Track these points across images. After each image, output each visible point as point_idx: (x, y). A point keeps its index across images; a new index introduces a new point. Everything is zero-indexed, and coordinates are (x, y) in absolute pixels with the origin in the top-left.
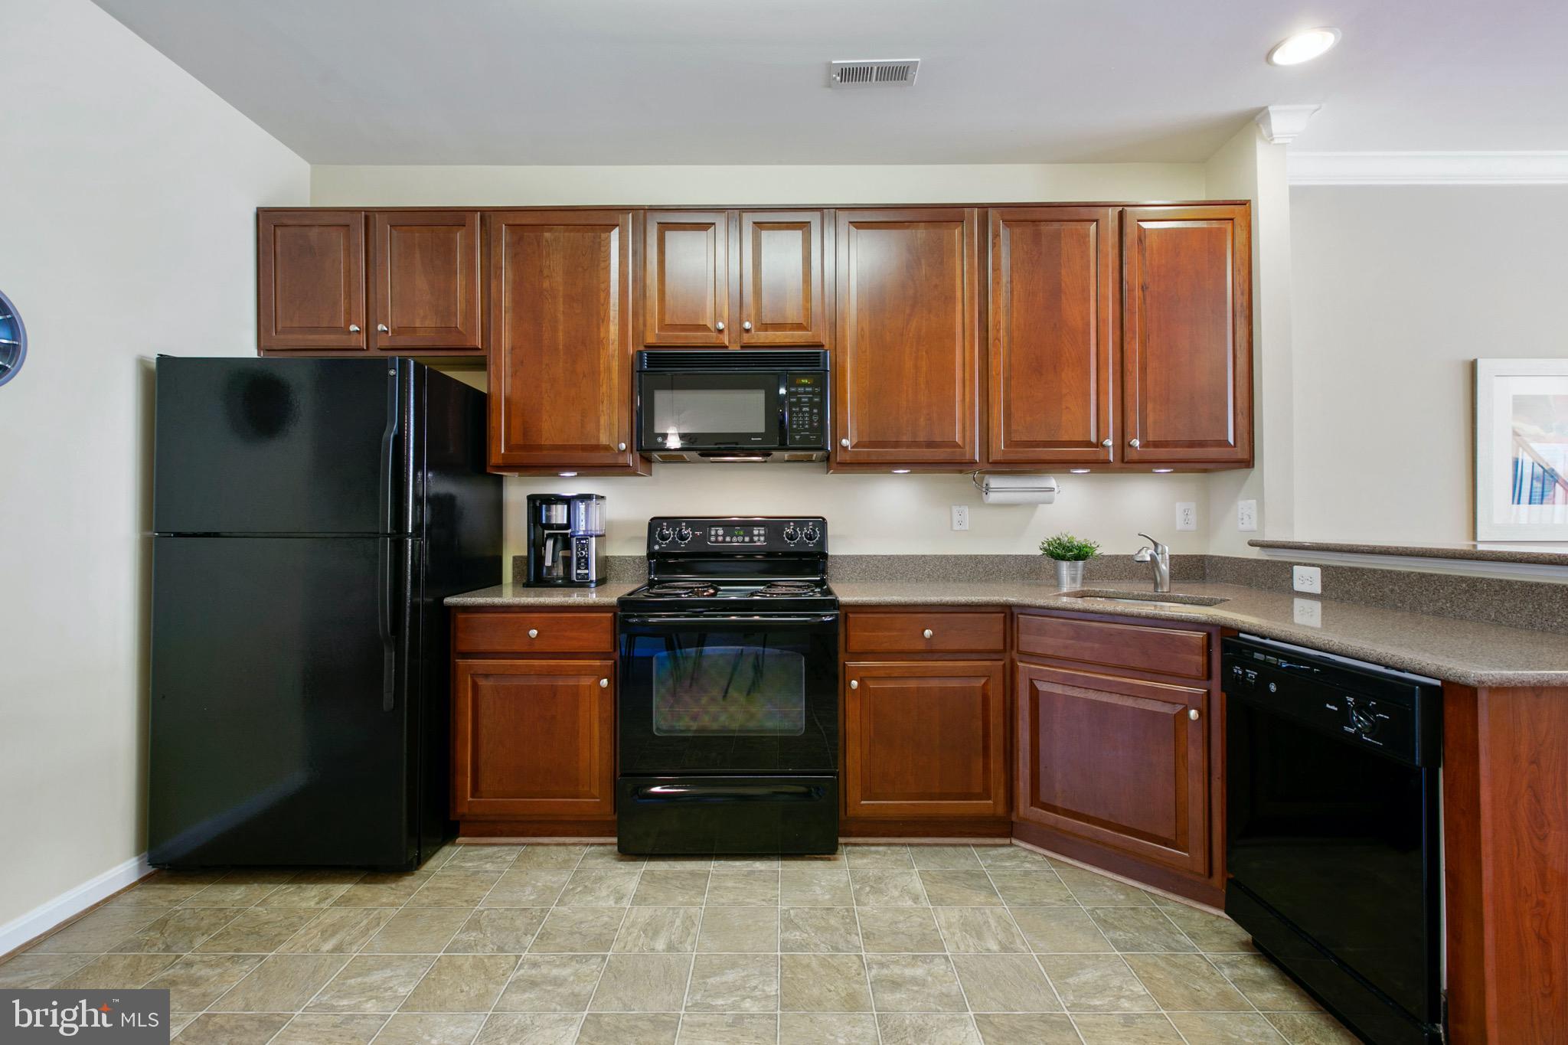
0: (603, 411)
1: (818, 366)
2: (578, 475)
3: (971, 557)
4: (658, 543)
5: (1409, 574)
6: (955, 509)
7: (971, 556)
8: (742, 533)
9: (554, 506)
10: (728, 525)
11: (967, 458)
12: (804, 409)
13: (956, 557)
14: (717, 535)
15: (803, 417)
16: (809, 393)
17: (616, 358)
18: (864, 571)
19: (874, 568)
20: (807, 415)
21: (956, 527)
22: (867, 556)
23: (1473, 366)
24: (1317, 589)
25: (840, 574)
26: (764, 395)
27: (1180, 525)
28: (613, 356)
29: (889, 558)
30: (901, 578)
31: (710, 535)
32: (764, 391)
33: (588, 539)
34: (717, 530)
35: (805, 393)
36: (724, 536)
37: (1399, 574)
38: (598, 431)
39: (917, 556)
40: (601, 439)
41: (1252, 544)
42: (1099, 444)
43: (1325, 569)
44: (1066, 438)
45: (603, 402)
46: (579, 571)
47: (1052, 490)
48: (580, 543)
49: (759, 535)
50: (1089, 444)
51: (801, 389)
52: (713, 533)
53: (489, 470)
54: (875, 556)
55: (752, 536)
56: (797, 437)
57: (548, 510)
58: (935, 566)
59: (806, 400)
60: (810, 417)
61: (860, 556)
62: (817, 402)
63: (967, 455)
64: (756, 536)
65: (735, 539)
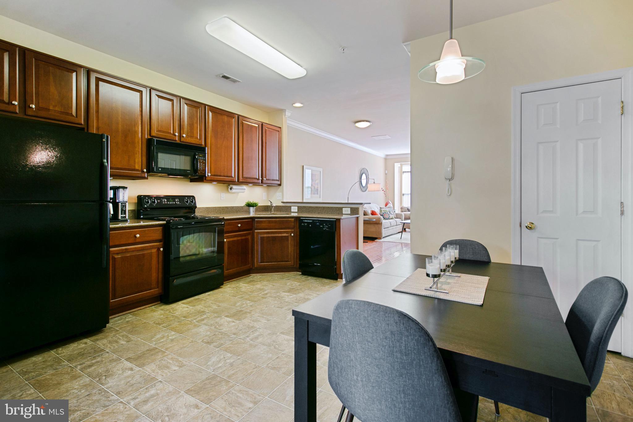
0: (136, 157)
4: (146, 205)
5: (314, 207)
6: (222, 194)
8: (172, 201)
10: (168, 197)
14: (165, 202)
16: (203, 159)
17: (141, 139)
21: (222, 199)
23: (303, 167)
24: (297, 211)
27: (264, 199)
28: (139, 138)
31: (163, 202)
33: (126, 203)
35: (201, 159)
36: (167, 202)
37: (312, 207)
38: (135, 163)
39: (214, 207)
41: (282, 202)
42: (258, 179)
43: (298, 207)
44: (249, 176)
45: (136, 154)
46: (122, 216)
47: (245, 189)
48: (122, 205)
49: (178, 201)
52: (163, 201)
55: (175, 202)
64: (177, 202)
65: (170, 203)
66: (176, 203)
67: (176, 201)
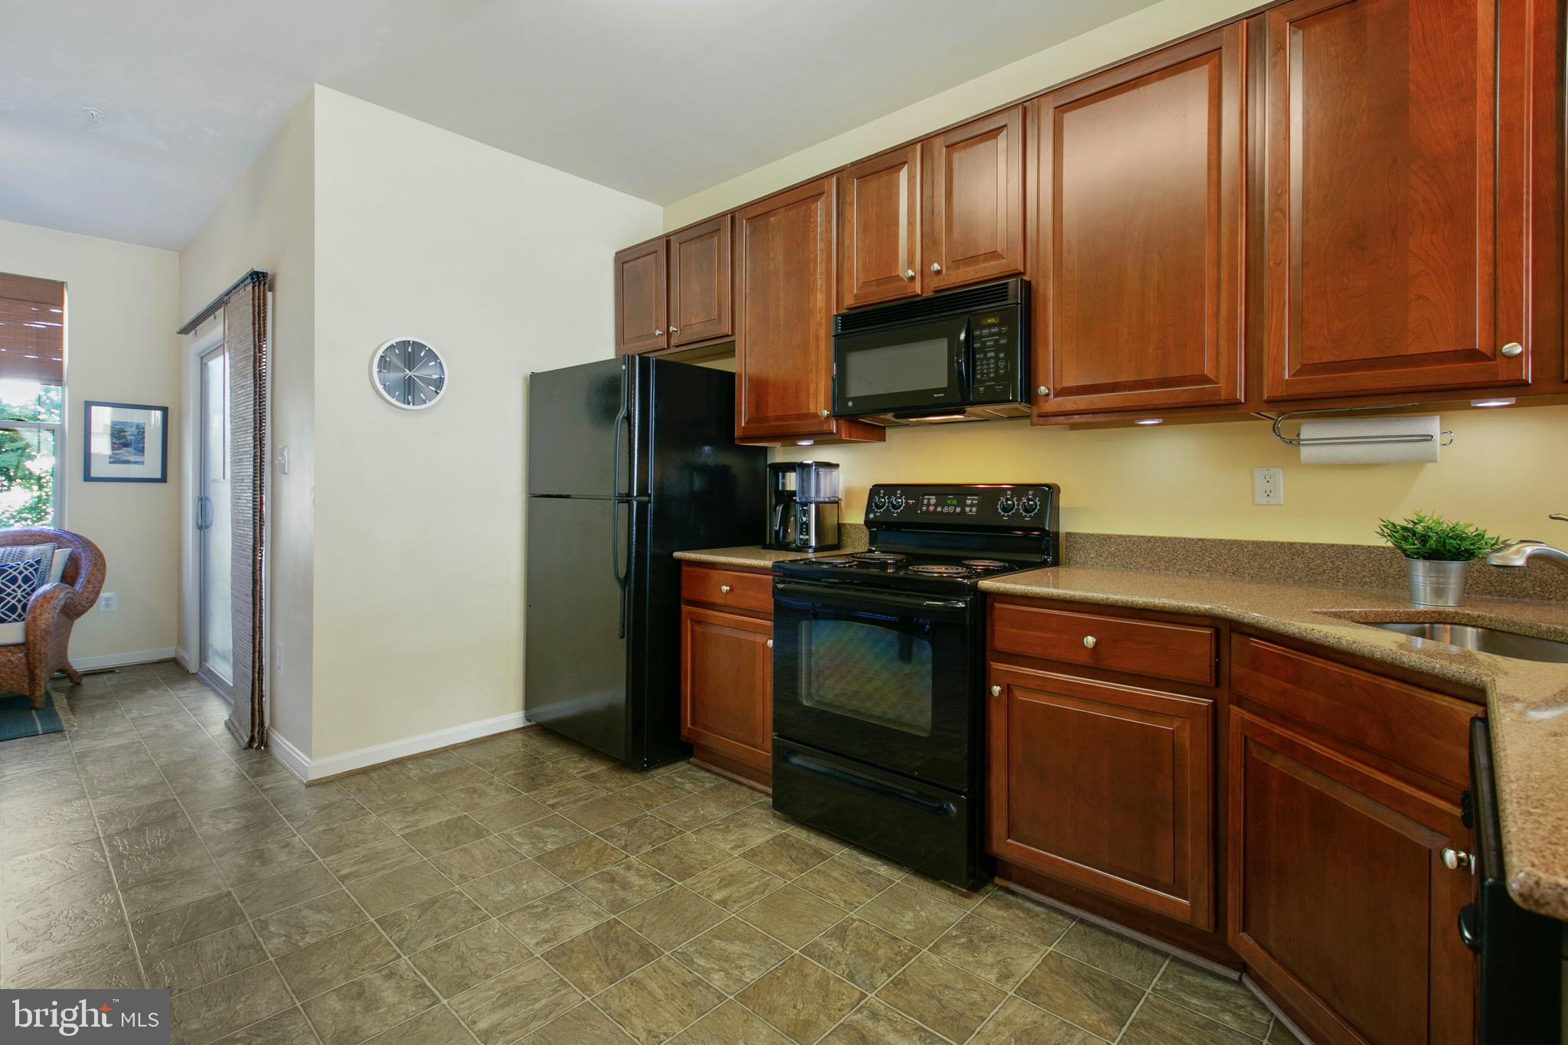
1: (1006, 300)
2: (815, 443)
3: (1282, 546)
7: (1282, 543)
8: (955, 502)
9: (788, 474)
10: (942, 491)
11: (1222, 398)
12: (989, 355)
13: (1257, 544)
14: (929, 505)
15: (988, 364)
17: (824, 326)
18: (1114, 555)
19: (1126, 553)
20: (992, 361)
22: (1118, 536)
25: (1080, 558)
26: (946, 344)
28: (820, 324)
29: (1149, 539)
30: (1167, 569)
31: (923, 505)
32: (946, 340)
34: (929, 499)
35: (991, 335)
36: (936, 506)
38: (808, 400)
40: (810, 407)
44: (1416, 349)
47: (1428, 438)
49: (971, 505)
50: (1473, 355)
51: (986, 332)
52: (925, 502)
53: (737, 442)
54: (1128, 536)
55: (963, 505)
56: (982, 389)
57: (784, 477)
58: (1220, 555)
59: (992, 343)
60: (996, 364)
61: (1108, 535)
62: (1003, 345)
63: (1223, 394)
64: (971, 503)
65: (946, 510)
66: (963, 511)
67: (969, 502)
